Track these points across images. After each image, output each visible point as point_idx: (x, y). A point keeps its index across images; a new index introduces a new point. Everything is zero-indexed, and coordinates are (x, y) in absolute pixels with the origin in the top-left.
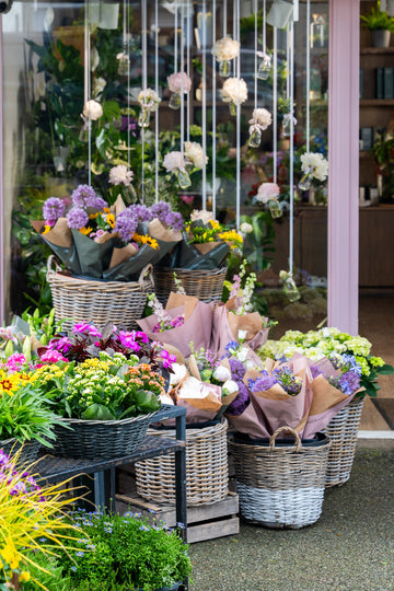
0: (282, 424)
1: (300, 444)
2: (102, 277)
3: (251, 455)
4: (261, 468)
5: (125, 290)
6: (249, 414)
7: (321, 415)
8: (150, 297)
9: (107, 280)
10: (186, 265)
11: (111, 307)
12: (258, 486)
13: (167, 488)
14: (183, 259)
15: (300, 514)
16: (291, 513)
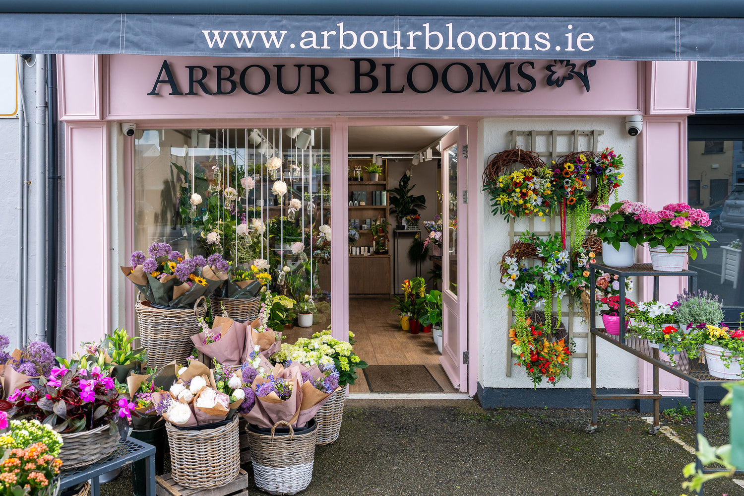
0: (280, 419)
1: (293, 433)
2: (169, 306)
3: (259, 441)
4: (265, 451)
5: (183, 315)
6: (255, 412)
7: (310, 410)
8: (199, 320)
9: (173, 307)
10: (232, 296)
11: (173, 327)
12: (263, 464)
13: (189, 476)
14: (229, 292)
15: (294, 484)
16: (287, 485)
